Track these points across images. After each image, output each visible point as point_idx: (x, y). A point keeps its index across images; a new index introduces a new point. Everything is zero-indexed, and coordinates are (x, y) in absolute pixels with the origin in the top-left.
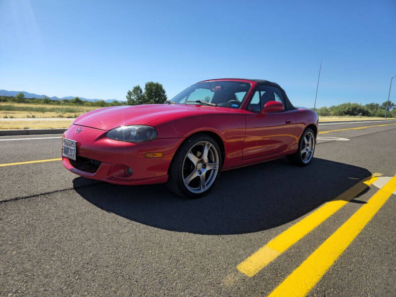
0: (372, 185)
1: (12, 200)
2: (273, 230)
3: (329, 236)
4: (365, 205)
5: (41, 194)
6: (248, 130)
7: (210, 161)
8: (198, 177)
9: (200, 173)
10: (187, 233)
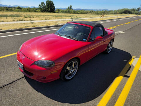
0: (132, 64)
1: (2, 87)
2: (98, 98)
3: (117, 100)
4: (129, 78)
5: (13, 82)
6: (89, 48)
7: (75, 66)
8: (71, 74)
9: (71, 72)
10: (68, 104)
